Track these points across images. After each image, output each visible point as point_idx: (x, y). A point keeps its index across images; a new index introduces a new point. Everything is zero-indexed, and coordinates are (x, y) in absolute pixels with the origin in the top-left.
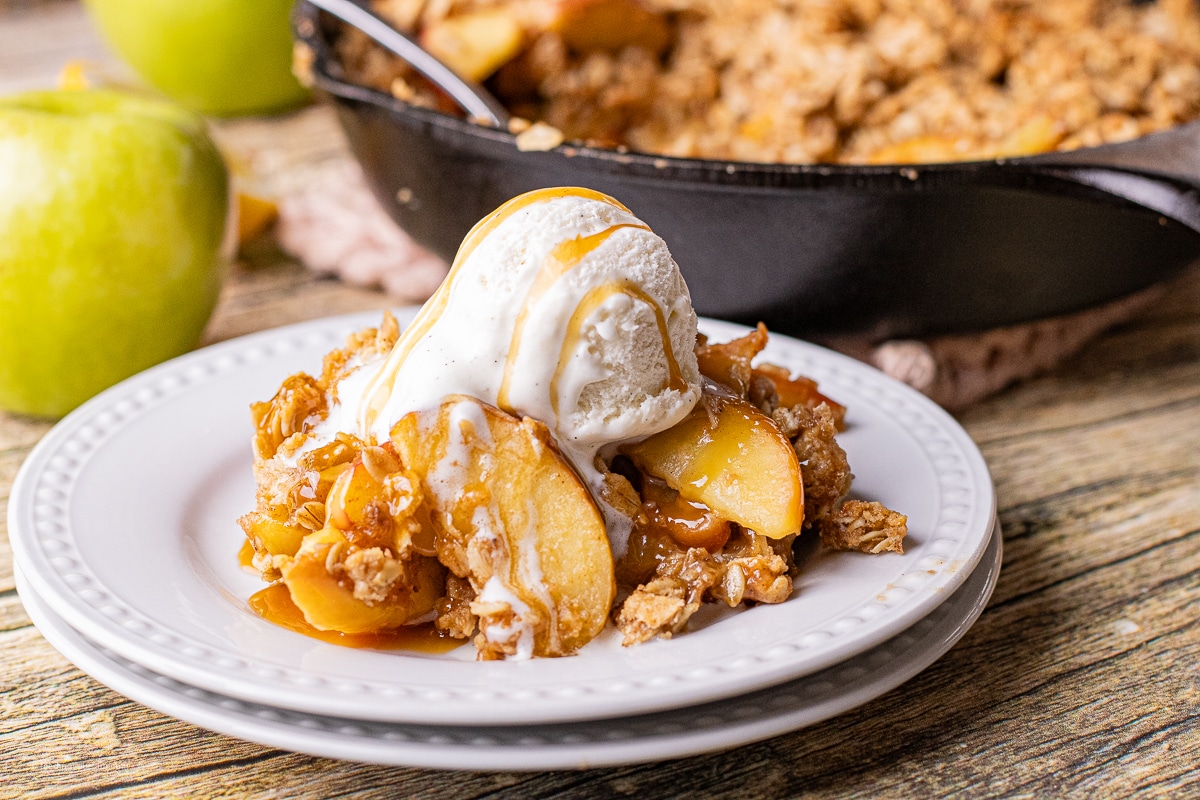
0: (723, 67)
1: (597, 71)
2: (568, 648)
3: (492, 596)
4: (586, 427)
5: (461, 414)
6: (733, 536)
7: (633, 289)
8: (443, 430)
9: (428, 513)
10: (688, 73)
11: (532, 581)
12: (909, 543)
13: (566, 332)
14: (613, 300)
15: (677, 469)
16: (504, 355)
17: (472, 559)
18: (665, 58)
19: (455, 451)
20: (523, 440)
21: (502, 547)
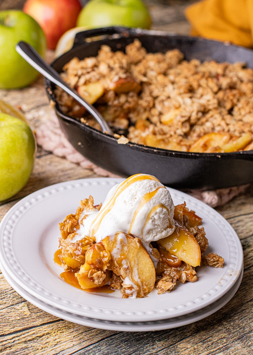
0: (155, 98)
1: (123, 99)
2: (145, 294)
3: (127, 282)
4: (150, 238)
5: (120, 237)
6: (183, 264)
7: (163, 206)
8: (116, 240)
9: (111, 261)
10: (146, 99)
11: (136, 279)
12: (224, 265)
13: (147, 217)
14: (159, 209)
15: (169, 246)
16: (130, 222)
17: (122, 272)
18: (140, 94)
19: (118, 246)
20: (135, 243)
21: (129, 270)
